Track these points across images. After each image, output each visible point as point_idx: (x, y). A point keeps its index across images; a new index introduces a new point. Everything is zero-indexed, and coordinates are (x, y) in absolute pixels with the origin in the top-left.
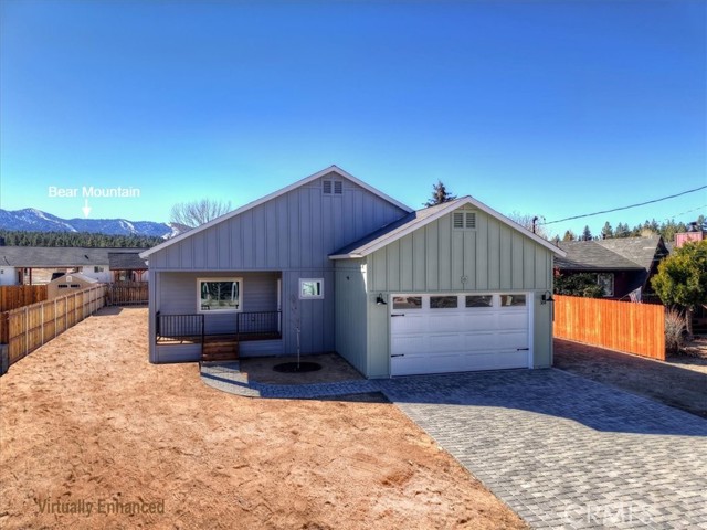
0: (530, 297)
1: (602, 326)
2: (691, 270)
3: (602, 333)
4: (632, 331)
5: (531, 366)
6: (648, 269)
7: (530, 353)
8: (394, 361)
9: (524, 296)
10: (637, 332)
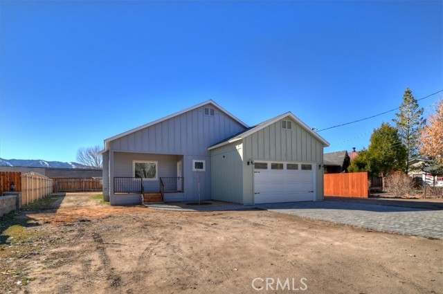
0: (314, 166)
1: (334, 186)
2: (367, 162)
3: (334, 190)
4: (350, 186)
5: (315, 200)
6: (342, 166)
7: (314, 194)
8: (255, 196)
9: (311, 166)
10: (353, 186)
